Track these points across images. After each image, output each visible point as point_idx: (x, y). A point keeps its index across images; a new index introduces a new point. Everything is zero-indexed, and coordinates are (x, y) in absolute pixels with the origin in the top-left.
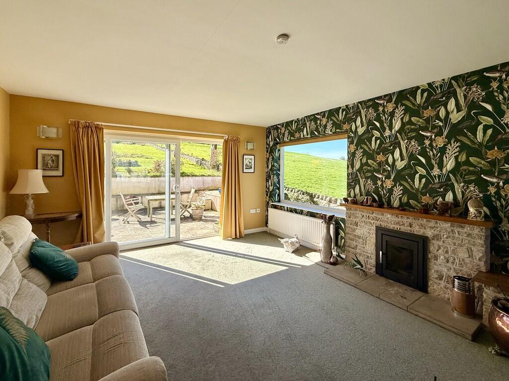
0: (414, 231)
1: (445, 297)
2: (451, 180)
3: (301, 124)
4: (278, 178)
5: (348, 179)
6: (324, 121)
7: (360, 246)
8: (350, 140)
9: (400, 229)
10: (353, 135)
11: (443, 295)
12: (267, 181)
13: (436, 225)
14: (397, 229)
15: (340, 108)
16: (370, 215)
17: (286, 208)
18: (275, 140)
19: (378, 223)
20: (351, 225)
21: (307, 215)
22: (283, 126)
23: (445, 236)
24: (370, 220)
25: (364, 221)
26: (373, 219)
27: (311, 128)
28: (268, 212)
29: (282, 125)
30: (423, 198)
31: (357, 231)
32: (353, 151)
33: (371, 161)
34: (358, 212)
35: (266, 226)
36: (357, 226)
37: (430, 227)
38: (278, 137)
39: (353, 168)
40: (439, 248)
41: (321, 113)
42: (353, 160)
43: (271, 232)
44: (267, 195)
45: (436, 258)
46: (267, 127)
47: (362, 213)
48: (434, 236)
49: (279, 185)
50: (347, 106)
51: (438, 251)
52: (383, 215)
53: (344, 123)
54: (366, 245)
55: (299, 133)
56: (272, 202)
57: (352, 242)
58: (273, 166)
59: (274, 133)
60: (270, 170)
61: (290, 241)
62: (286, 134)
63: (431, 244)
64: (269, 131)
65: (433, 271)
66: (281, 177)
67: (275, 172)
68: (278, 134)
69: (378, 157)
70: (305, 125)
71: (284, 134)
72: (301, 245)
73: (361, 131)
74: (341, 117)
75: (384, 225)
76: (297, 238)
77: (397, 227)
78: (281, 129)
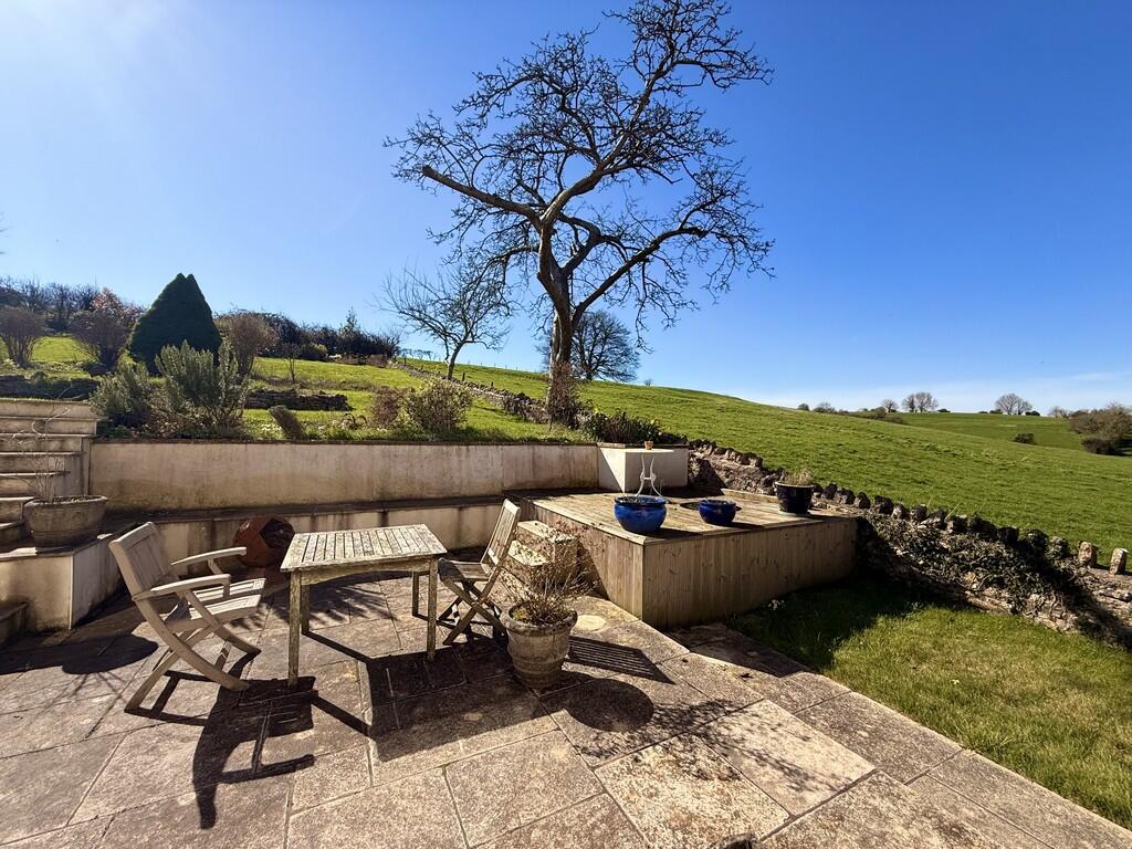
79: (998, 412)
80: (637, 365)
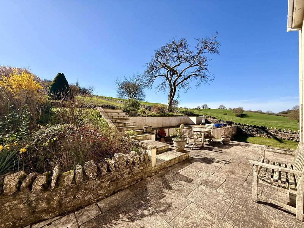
79: (220, 109)
80: (145, 97)
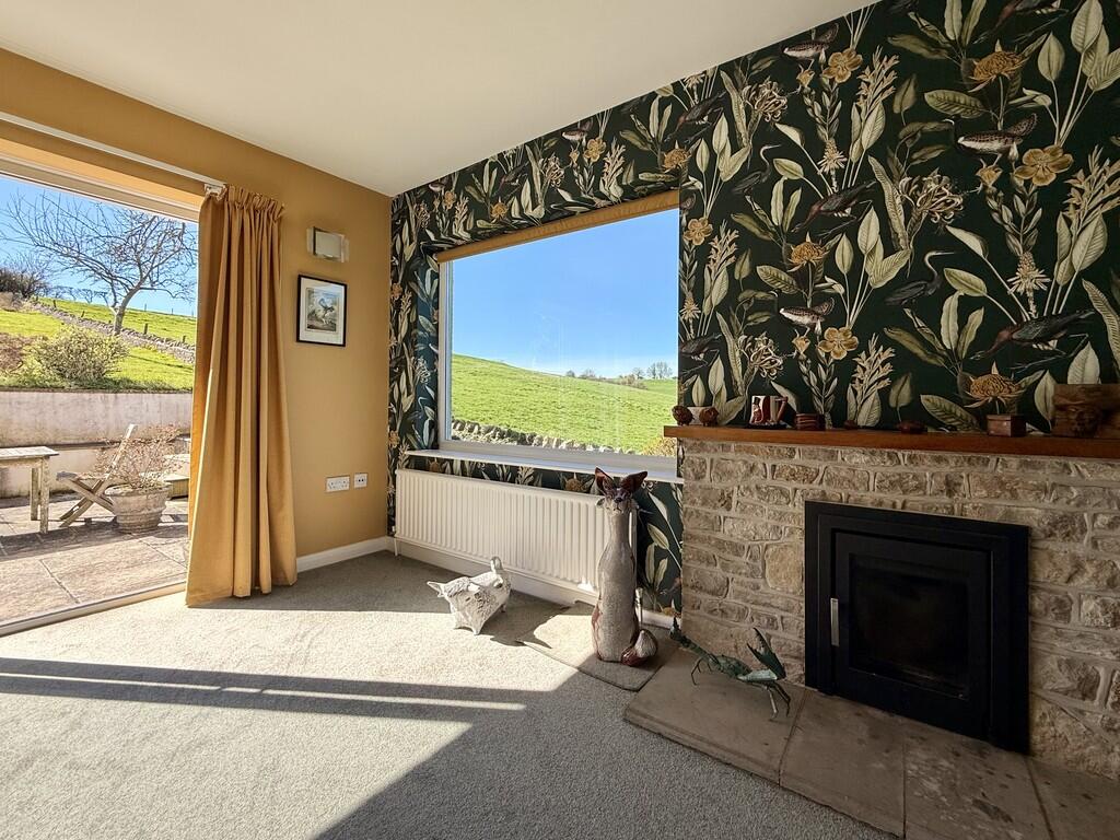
0: (963, 509)
1: (1106, 765)
2: (1090, 306)
3: (511, 169)
4: (432, 367)
5: (683, 342)
6: (595, 148)
7: (742, 584)
8: (688, 204)
9: (904, 506)
10: (699, 185)
11: (1100, 761)
12: (394, 378)
13: (1063, 479)
14: (894, 505)
15: (653, 95)
16: (780, 463)
17: (457, 466)
18: (422, 236)
19: (815, 490)
20: (703, 504)
21: (531, 484)
22: (448, 187)
23: (1103, 519)
24: (780, 483)
25: (758, 488)
26: (793, 475)
27: (547, 180)
28: (394, 484)
29: (446, 182)
30: (977, 382)
31: (728, 525)
32: (699, 240)
33: (767, 268)
34: (730, 455)
35: (391, 534)
36: (729, 509)
37: (1037, 487)
38: (433, 226)
39: (699, 301)
40: (1078, 568)
41: (584, 122)
42: (700, 275)
43: (407, 553)
44: (393, 428)
45: (1063, 609)
46: (393, 195)
47: (745, 456)
48: (1054, 525)
49: (436, 390)
50: (677, 86)
51: (1070, 579)
52: (833, 456)
53: (668, 147)
54: (763, 576)
55: (505, 201)
56: (412, 449)
57: (711, 568)
58: (413, 326)
59: (419, 214)
60: (404, 340)
61: (474, 589)
62: (461, 210)
63: (1043, 556)
64: (399, 209)
65: (1051, 663)
66: (441, 365)
67: (420, 347)
68: (433, 216)
69: (795, 250)
70: (525, 172)
71: (453, 212)
72: (513, 592)
73: (729, 166)
74: (655, 127)
75: (836, 494)
76: (499, 569)
77: (893, 500)
78: (442, 199)
